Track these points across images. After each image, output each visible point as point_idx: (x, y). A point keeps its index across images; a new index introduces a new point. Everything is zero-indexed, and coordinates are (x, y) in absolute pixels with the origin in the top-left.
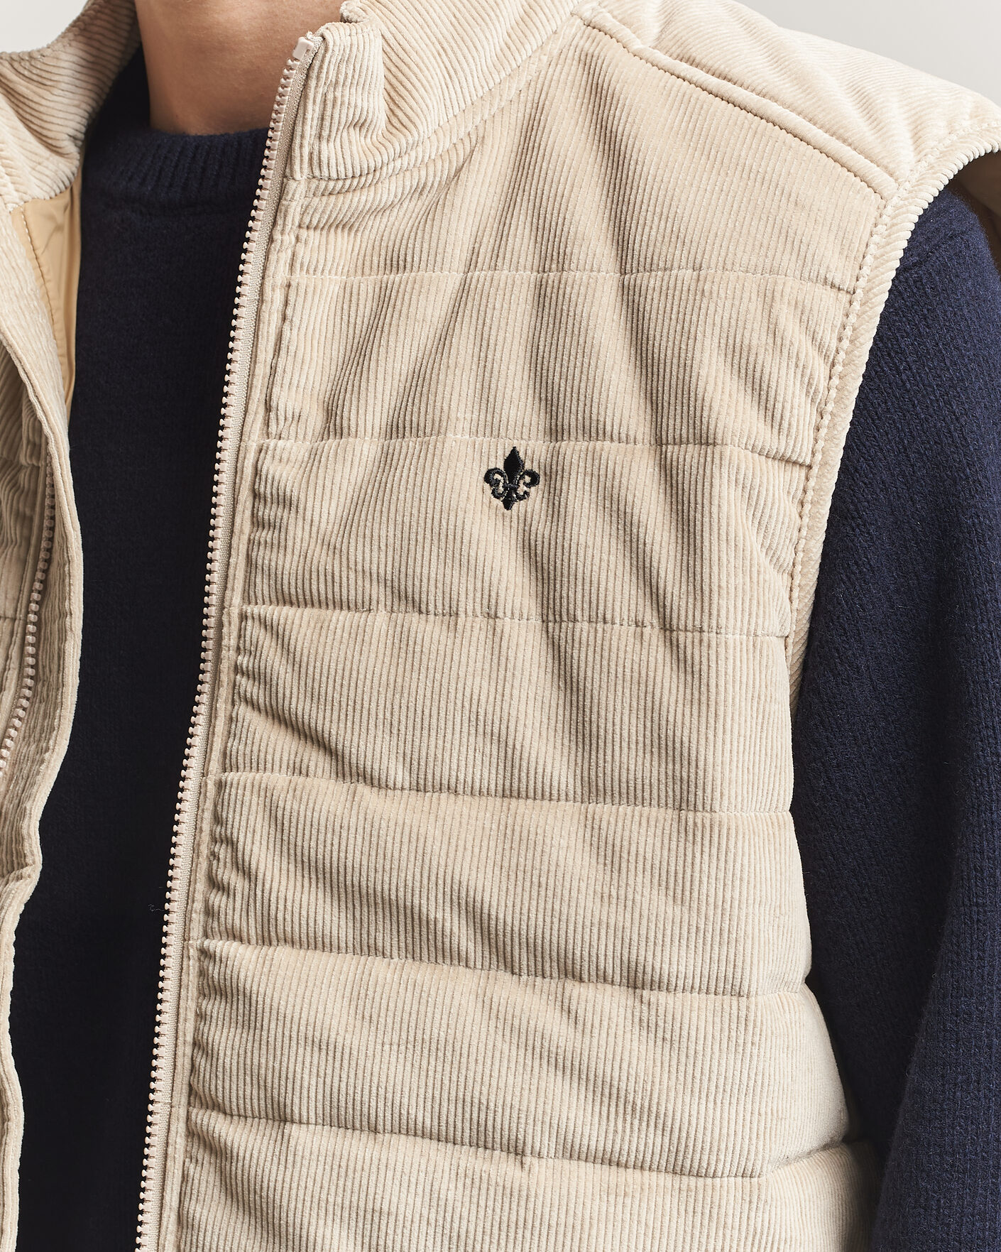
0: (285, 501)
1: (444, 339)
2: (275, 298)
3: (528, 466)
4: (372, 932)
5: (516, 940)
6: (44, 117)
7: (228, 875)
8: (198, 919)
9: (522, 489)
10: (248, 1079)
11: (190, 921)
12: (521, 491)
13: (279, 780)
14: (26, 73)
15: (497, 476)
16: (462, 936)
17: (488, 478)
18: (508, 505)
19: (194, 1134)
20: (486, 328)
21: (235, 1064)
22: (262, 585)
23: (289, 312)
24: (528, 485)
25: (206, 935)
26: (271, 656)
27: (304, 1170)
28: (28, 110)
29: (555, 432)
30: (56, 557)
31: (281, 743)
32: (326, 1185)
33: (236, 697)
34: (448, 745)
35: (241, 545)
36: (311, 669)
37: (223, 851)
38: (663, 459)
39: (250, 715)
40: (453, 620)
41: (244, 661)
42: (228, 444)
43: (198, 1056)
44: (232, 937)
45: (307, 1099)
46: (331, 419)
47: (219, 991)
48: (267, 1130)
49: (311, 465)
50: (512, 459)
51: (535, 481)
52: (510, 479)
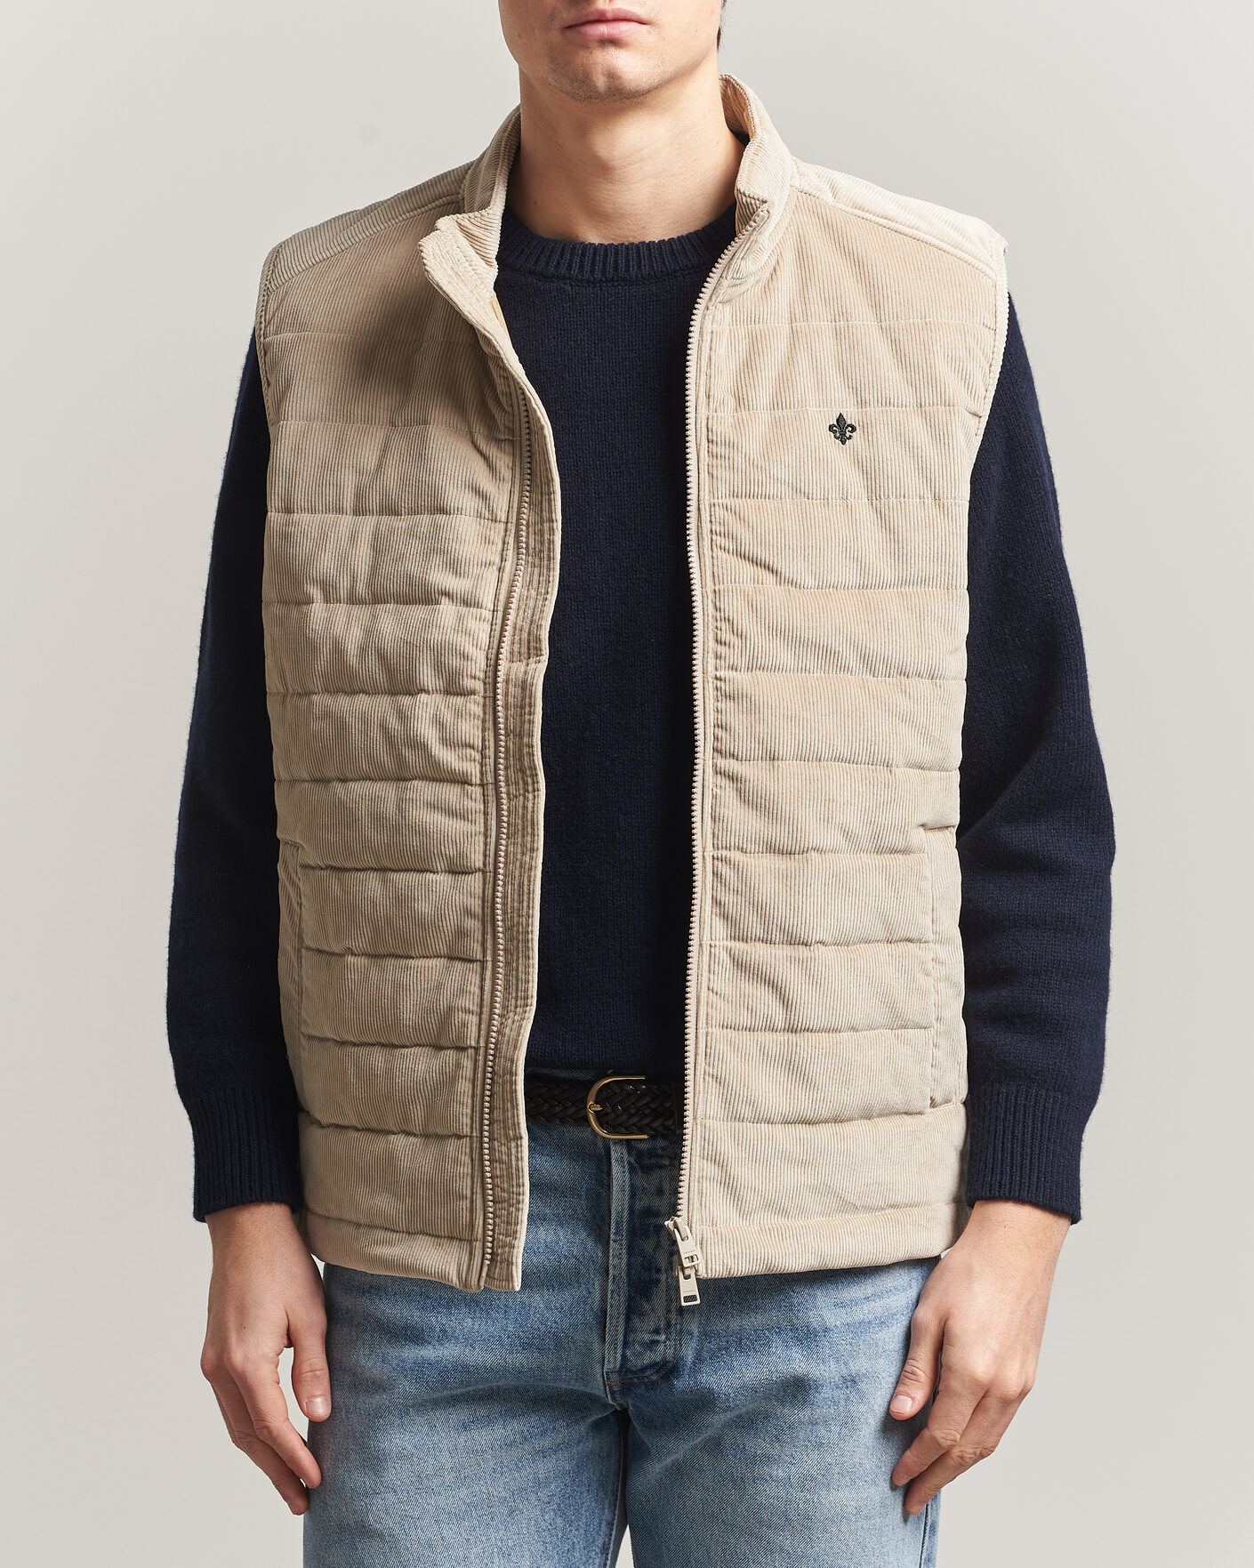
0: (730, 444)
2: (707, 337)
3: (849, 422)
4: (804, 661)
5: (878, 659)
6: (488, 247)
7: (726, 636)
8: (711, 661)
9: (848, 434)
10: (753, 740)
11: (707, 662)
12: (848, 435)
13: (748, 587)
14: (479, 224)
15: (835, 428)
16: (853, 661)
17: (831, 428)
18: (843, 443)
19: (719, 772)
20: (814, 353)
21: (745, 733)
22: (723, 489)
23: (714, 346)
24: (851, 432)
25: (716, 669)
26: (735, 526)
27: (788, 784)
28: (479, 244)
29: (862, 403)
31: (747, 569)
32: (800, 789)
33: (714, 547)
34: (833, 565)
35: (704, 468)
36: (759, 530)
37: (723, 626)
38: (924, 415)
39: (725, 555)
40: (826, 500)
41: (716, 527)
42: (691, 416)
43: (720, 732)
44: (733, 668)
45: (786, 747)
46: (740, 401)
47: (729, 697)
48: (766, 765)
49: (739, 425)
50: (840, 419)
51: (854, 429)
52: (842, 429)
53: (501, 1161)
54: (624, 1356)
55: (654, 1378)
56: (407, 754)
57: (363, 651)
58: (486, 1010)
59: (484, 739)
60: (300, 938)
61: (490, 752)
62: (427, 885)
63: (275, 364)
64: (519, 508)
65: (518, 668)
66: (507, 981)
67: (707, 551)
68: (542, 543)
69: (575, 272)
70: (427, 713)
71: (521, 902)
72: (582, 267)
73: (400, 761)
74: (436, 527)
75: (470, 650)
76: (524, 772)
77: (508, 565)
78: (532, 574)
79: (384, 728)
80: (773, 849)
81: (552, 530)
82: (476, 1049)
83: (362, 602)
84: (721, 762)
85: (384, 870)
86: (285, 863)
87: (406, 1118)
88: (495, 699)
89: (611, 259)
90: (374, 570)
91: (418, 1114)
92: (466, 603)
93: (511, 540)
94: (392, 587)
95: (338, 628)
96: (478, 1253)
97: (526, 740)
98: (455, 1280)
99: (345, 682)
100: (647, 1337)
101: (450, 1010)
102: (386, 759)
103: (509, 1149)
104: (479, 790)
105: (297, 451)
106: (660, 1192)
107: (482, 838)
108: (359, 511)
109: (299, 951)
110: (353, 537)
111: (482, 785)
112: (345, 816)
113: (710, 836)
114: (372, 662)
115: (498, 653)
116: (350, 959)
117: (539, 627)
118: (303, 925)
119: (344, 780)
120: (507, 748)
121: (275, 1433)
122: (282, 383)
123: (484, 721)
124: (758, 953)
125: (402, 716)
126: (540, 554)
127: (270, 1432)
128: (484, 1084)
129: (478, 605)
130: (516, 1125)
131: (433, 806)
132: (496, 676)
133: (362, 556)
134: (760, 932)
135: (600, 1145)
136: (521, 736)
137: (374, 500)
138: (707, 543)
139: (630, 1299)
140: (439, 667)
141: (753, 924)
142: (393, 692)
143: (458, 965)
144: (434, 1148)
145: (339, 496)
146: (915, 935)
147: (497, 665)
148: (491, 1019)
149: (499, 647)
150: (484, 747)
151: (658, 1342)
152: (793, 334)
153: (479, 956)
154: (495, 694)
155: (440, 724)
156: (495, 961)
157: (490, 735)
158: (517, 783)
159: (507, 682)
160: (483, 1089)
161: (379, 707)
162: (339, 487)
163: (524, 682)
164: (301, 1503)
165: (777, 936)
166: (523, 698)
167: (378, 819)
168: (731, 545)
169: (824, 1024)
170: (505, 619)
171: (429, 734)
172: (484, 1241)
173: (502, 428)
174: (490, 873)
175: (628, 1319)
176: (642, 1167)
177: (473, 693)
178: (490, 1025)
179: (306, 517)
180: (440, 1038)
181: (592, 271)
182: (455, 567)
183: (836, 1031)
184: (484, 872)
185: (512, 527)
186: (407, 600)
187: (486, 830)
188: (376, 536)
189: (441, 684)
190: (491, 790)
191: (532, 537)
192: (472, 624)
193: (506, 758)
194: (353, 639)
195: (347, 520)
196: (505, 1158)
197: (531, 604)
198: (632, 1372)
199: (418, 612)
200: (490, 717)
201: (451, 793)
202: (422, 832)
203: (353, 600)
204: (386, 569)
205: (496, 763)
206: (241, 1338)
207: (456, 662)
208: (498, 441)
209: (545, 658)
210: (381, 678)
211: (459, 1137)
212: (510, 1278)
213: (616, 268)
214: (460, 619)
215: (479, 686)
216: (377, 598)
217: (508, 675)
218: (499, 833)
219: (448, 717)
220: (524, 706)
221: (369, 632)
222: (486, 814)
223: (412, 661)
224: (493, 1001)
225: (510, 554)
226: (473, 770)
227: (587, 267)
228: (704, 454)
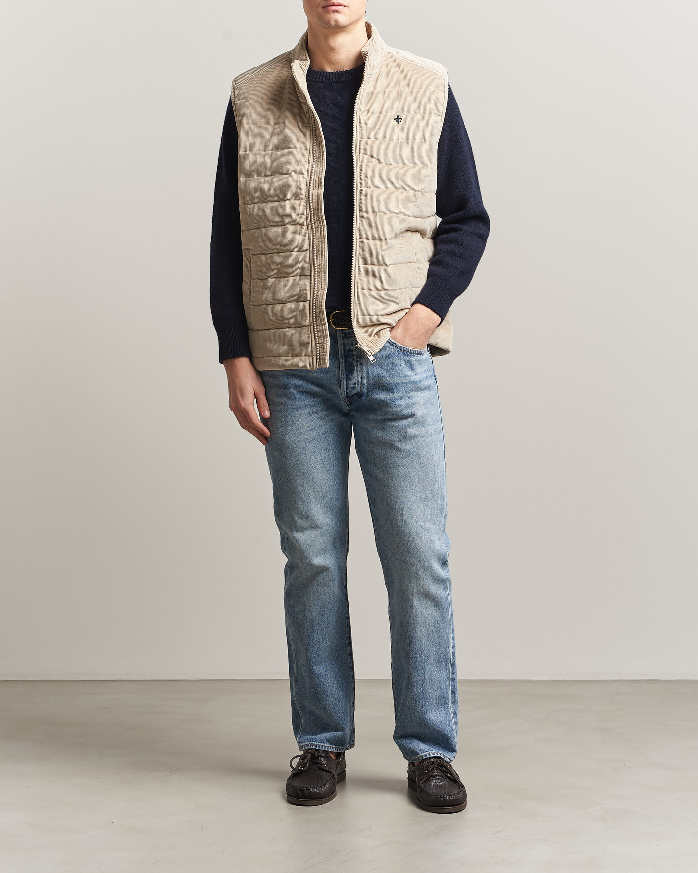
0: (366, 124)
1: (384, 99)
3: (400, 117)
4: (386, 185)
7: (363, 178)
8: (359, 185)
10: (371, 208)
12: (400, 121)
13: (370, 164)
17: (395, 119)
18: (399, 124)
19: (361, 217)
20: (390, 98)
21: (369, 205)
22: (363, 136)
25: (360, 187)
26: (366, 147)
27: (381, 220)
29: (404, 112)
30: (317, 129)
31: (370, 159)
32: (384, 221)
33: (360, 153)
34: (395, 158)
35: (358, 131)
36: (373, 148)
37: (363, 175)
38: (422, 116)
39: (363, 155)
40: (393, 140)
41: (361, 147)
42: (355, 114)
43: (361, 205)
44: (365, 187)
45: (380, 209)
46: (368, 111)
47: (364, 195)
48: (374, 214)
49: (368, 118)
50: (398, 117)
51: (402, 119)
52: (398, 119)
53: (320, 332)
54: (347, 392)
55: (357, 398)
56: (285, 218)
57: (269, 189)
58: (312, 289)
59: (307, 212)
60: (251, 276)
61: (309, 216)
62: (292, 255)
63: (238, 110)
64: (313, 146)
65: (316, 191)
66: (319, 280)
67: (358, 154)
68: (320, 155)
69: (324, 80)
70: (289, 205)
71: (322, 258)
72: (326, 79)
73: (283, 221)
74: (289, 152)
75: (302, 187)
76: (320, 220)
77: (311, 162)
78: (318, 164)
79: (277, 211)
80: (376, 239)
81: (323, 151)
82: (310, 301)
83: (268, 176)
84: (362, 214)
85: (279, 252)
86: (245, 255)
87: (289, 323)
88: (309, 200)
89: (334, 76)
90: (271, 166)
91: (292, 322)
92: (299, 174)
93: (311, 155)
94: (277, 171)
95: (262, 184)
96: (315, 359)
97: (320, 211)
98: (309, 368)
99: (264, 199)
100: (352, 386)
101: (301, 291)
102: (278, 220)
103: (322, 328)
104: (306, 227)
105: (247, 134)
106: (352, 344)
107: (308, 241)
108: (266, 150)
109: (251, 280)
110: (265, 157)
111: (307, 225)
112: (266, 238)
113: (358, 235)
114: (272, 192)
115: (309, 187)
116: (270, 279)
117: (321, 179)
118: (252, 272)
119: (265, 228)
120: (314, 214)
121: (256, 424)
122: (241, 115)
123: (306, 207)
124: (372, 268)
125: (282, 207)
126: (320, 158)
127: (254, 424)
128: (313, 310)
129: (303, 174)
130: (324, 321)
131: (293, 233)
132: (309, 194)
133: (268, 162)
134: (373, 263)
135: (334, 331)
136: (318, 211)
137: (270, 147)
138: (358, 152)
139: (347, 375)
140: (292, 192)
141: (370, 259)
142: (279, 201)
143: (303, 277)
144: (298, 330)
145: (260, 146)
146: (411, 261)
147: (309, 190)
148: (314, 291)
149: (310, 185)
150: (307, 214)
151: (356, 387)
152: (384, 93)
153: (309, 274)
154: (309, 199)
155: (294, 209)
156: (315, 275)
157: (309, 211)
158: (318, 224)
159: (313, 195)
160: (313, 312)
161: (275, 205)
162: (260, 143)
163: (318, 195)
164: (265, 442)
165: (378, 263)
166: (318, 199)
167: (276, 238)
168: (365, 152)
169: (392, 288)
170: (311, 177)
171: (291, 212)
172: (317, 355)
173: (307, 123)
174: (312, 250)
175: (346, 381)
176: (346, 337)
177: (303, 199)
178: (314, 293)
179: (250, 152)
180: (298, 299)
181: (329, 80)
182: (295, 164)
183: (395, 289)
184: (309, 250)
185: (311, 151)
186: (282, 174)
187: (309, 238)
188: (272, 156)
189: (293, 197)
190: (310, 227)
191: (317, 154)
192: (301, 179)
193: (314, 217)
194: (266, 186)
195: (263, 153)
196: (322, 331)
197: (318, 173)
198: (351, 397)
199: (286, 177)
200: (308, 206)
201: (298, 228)
202: (290, 240)
203: (266, 175)
204: (275, 165)
205: (311, 219)
206: (243, 399)
207: (297, 190)
208: (306, 127)
209: (323, 188)
210: (275, 197)
211: (306, 326)
212: (325, 364)
213: (336, 79)
214: (298, 178)
215: (304, 197)
216: (273, 174)
217: (313, 193)
218: (313, 239)
219: (296, 206)
220: (318, 201)
221: (271, 184)
222: (309, 233)
223: (284, 191)
224: (314, 287)
225: (311, 159)
226: (304, 221)
227: (327, 79)
228: (358, 125)
